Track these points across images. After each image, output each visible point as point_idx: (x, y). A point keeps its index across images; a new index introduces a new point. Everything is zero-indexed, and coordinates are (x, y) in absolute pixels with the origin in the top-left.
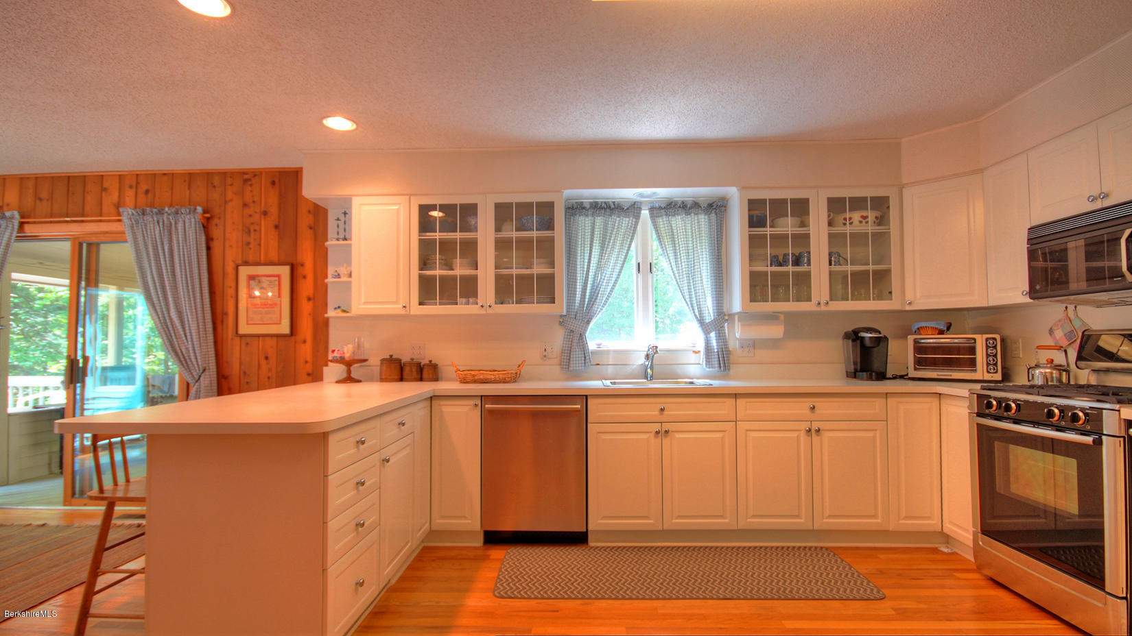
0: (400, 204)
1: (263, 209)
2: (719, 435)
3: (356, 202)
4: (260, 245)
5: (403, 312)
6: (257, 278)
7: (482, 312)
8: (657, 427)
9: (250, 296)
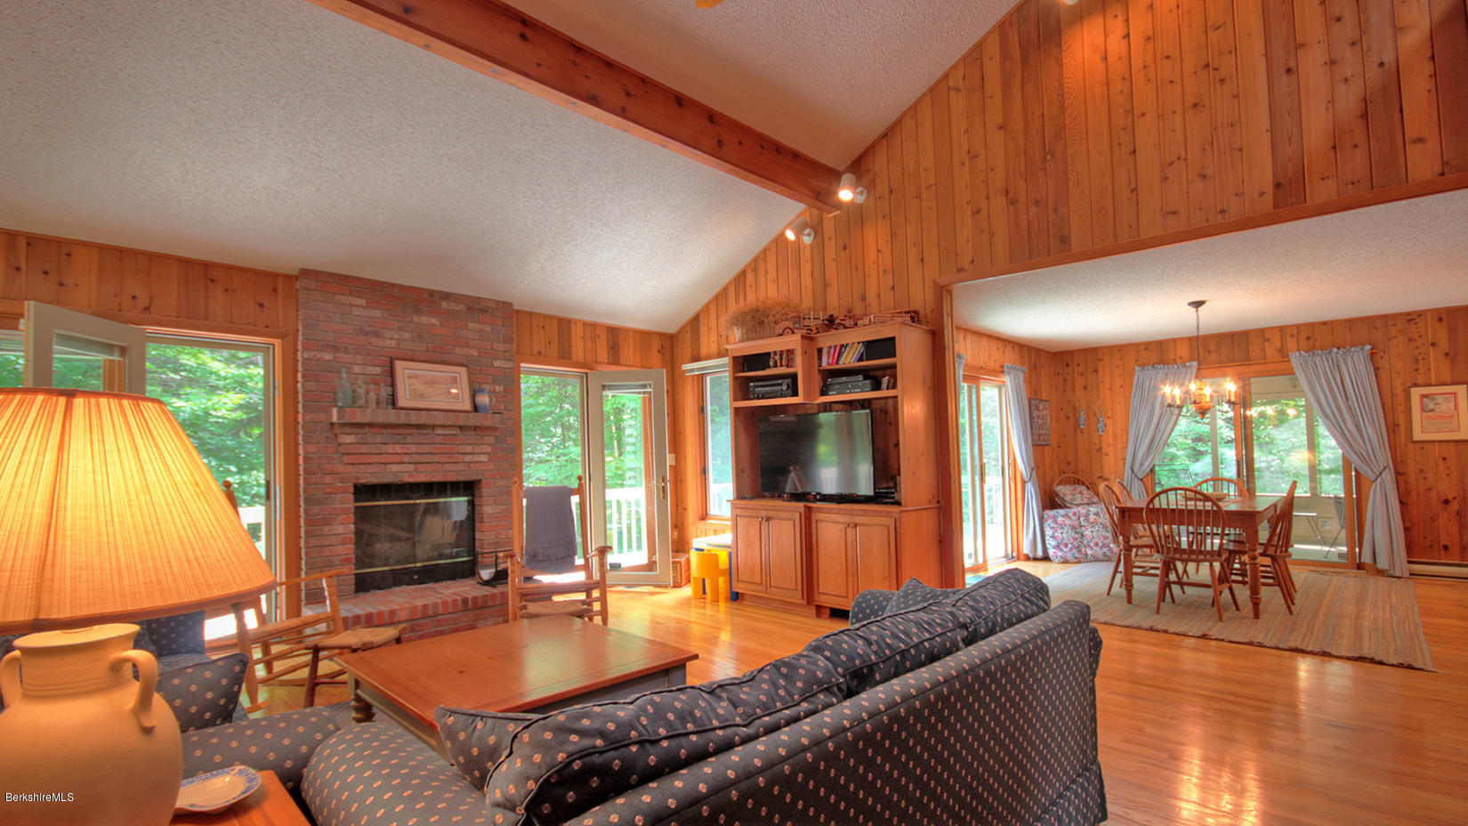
1: (1430, 341)
6: (1431, 397)
9: (1423, 410)
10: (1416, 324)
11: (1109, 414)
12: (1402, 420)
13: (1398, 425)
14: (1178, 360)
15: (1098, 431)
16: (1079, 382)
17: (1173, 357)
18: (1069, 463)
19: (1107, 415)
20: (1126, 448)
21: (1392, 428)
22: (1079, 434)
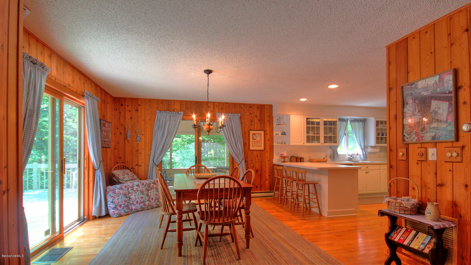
0: (301, 117)
1: (255, 115)
2: (377, 173)
3: (291, 116)
4: (255, 125)
5: (303, 145)
6: (255, 134)
7: (321, 145)
8: (366, 171)
9: (253, 139)
10: (252, 108)
11: (143, 133)
12: (247, 142)
13: (246, 144)
14: (175, 110)
15: (137, 141)
16: (128, 116)
17: (173, 109)
18: (120, 158)
19: (142, 134)
20: (151, 150)
21: (245, 145)
22: (127, 142)
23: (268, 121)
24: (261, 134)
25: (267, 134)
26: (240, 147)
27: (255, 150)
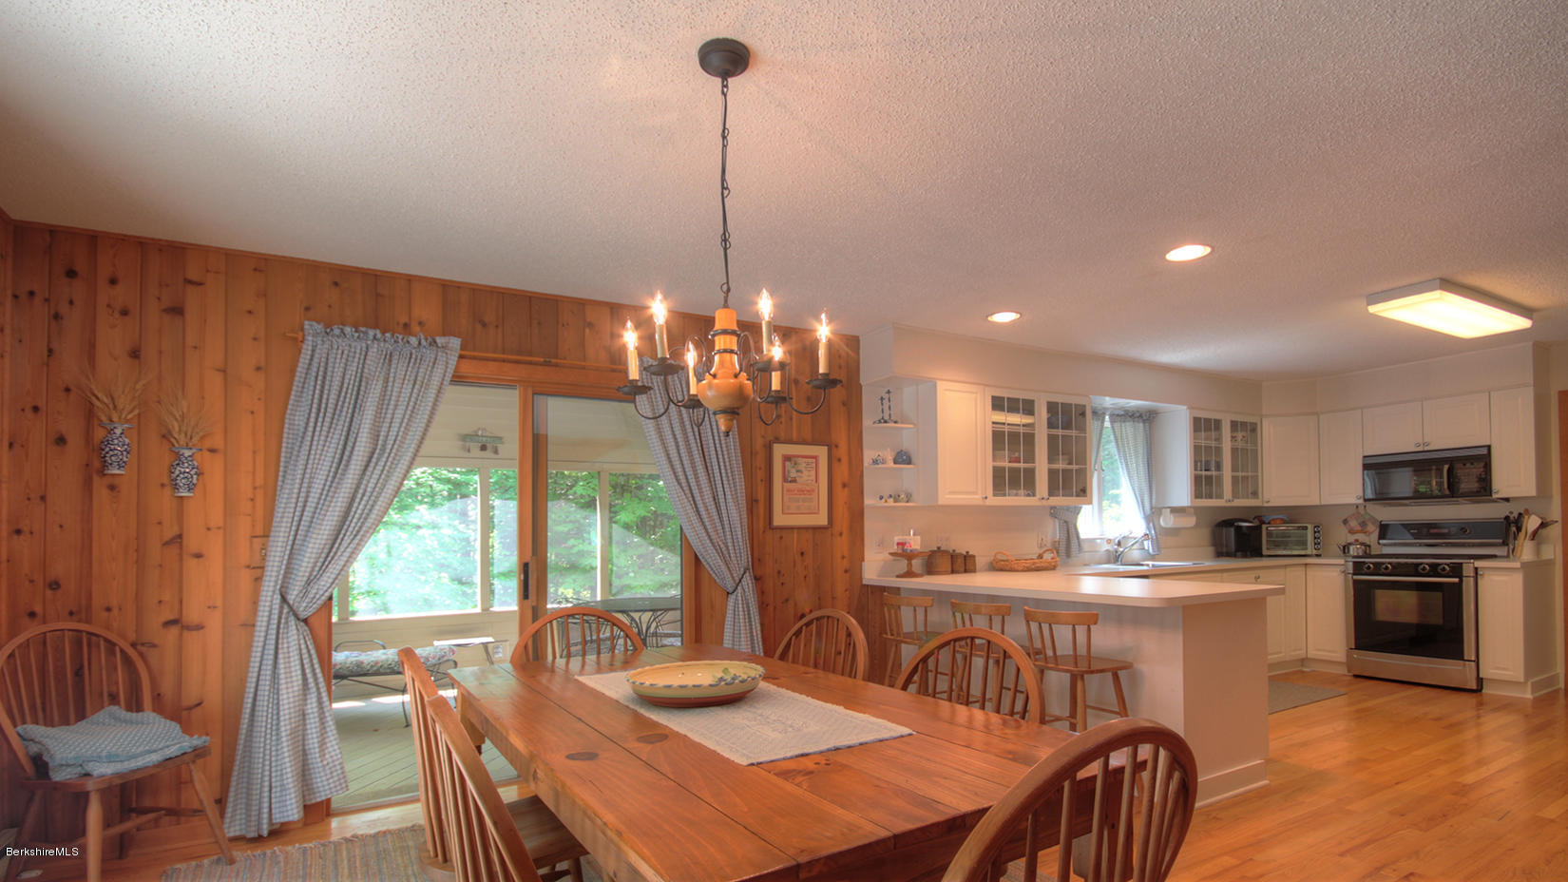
0: (976, 393)
3: (941, 386)
4: (791, 419)
5: (981, 503)
6: (793, 460)
7: (1041, 503)
9: (785, 480)
11: (217, 441)
12: (761, 495)
13: (757, 501)
14: (416, 328)
15: (176, 487)
16: (113, 338)
17: (404, 319)
18: (55, 585)
19: (208, 444)
20: (266, 536)
21: (752, 502)
22: (100, 492)
23: (844, 404)
24: (815, 457)
25: (839, 460)
26: (735, 513)
27: (792, 528)
